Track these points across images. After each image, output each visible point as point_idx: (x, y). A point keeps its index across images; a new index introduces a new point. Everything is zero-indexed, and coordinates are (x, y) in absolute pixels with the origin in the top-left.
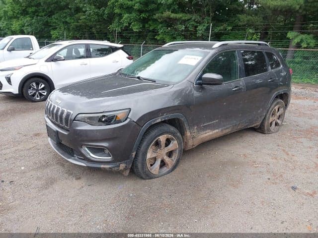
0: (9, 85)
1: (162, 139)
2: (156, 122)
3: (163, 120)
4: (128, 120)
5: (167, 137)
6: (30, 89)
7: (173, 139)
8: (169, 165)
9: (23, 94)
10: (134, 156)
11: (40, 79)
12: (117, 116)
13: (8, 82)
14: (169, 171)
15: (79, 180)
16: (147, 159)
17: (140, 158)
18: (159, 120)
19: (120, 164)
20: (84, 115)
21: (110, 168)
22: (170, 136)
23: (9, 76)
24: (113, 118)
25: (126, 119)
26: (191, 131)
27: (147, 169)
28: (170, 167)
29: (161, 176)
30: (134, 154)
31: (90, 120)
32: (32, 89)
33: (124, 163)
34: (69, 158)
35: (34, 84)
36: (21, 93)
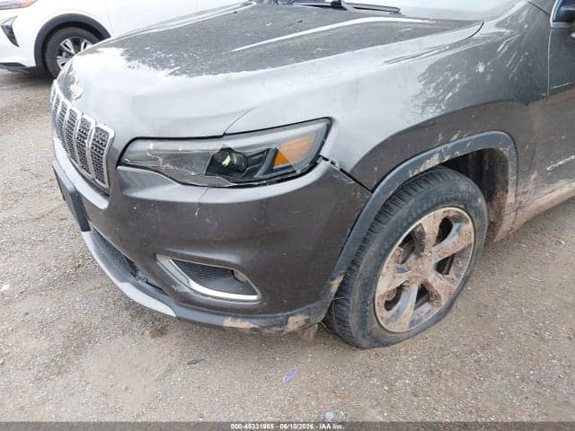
0: (14, 46)
1: (429, 224)
2: (422, 170)
3: (447, 158)
4: (322, 167)
5: (446, 215)
6: (61, 55)
7: (459, 219)
8: (442, 295)
9: (46, 68)
10: (334, 288)
11: (79, 30)
12: (276, 151)
13: (9, 38)
14: (439, 314)
15: (160, 340)
16: (377, 295)
17: (355, 297)
18: (434, 162)
19: (288, 316)
20: (151, 145)
21: (253, 329)
22: (453, 211)
23: (8, 24)
24: (261, 160)
25: (314, 164)
26: (520, 190)
27: (376, 325)
28: (444, 301)
29: (416, 334)
30: (335, 284)
31: (178, 166)
32: (64, 54)
33: (301, 312)
34: (123, 280)
35: (69, 42)
36: (41, 64)
